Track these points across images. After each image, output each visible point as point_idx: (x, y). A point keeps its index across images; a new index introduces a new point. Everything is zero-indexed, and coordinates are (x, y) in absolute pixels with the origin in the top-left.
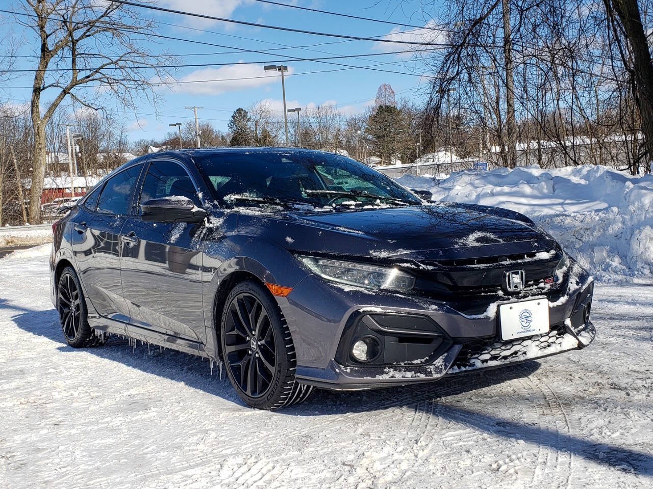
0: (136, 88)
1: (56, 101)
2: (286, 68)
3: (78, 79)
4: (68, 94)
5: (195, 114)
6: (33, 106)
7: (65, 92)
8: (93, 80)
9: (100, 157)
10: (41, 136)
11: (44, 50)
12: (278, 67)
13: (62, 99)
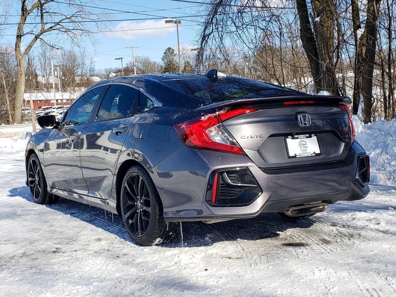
0: (81, 35)
1: (31, 43)
2: (180, 22)
3: (45, 29)
4: (39, 39)
5: (133, 51)
6: (16, 47)
7: (37, 38)
8: (54, 29)
9: (77, 79)
10: (21, 66)
11: (23, 10)
12: (174, 21)
13: (35, 42)
